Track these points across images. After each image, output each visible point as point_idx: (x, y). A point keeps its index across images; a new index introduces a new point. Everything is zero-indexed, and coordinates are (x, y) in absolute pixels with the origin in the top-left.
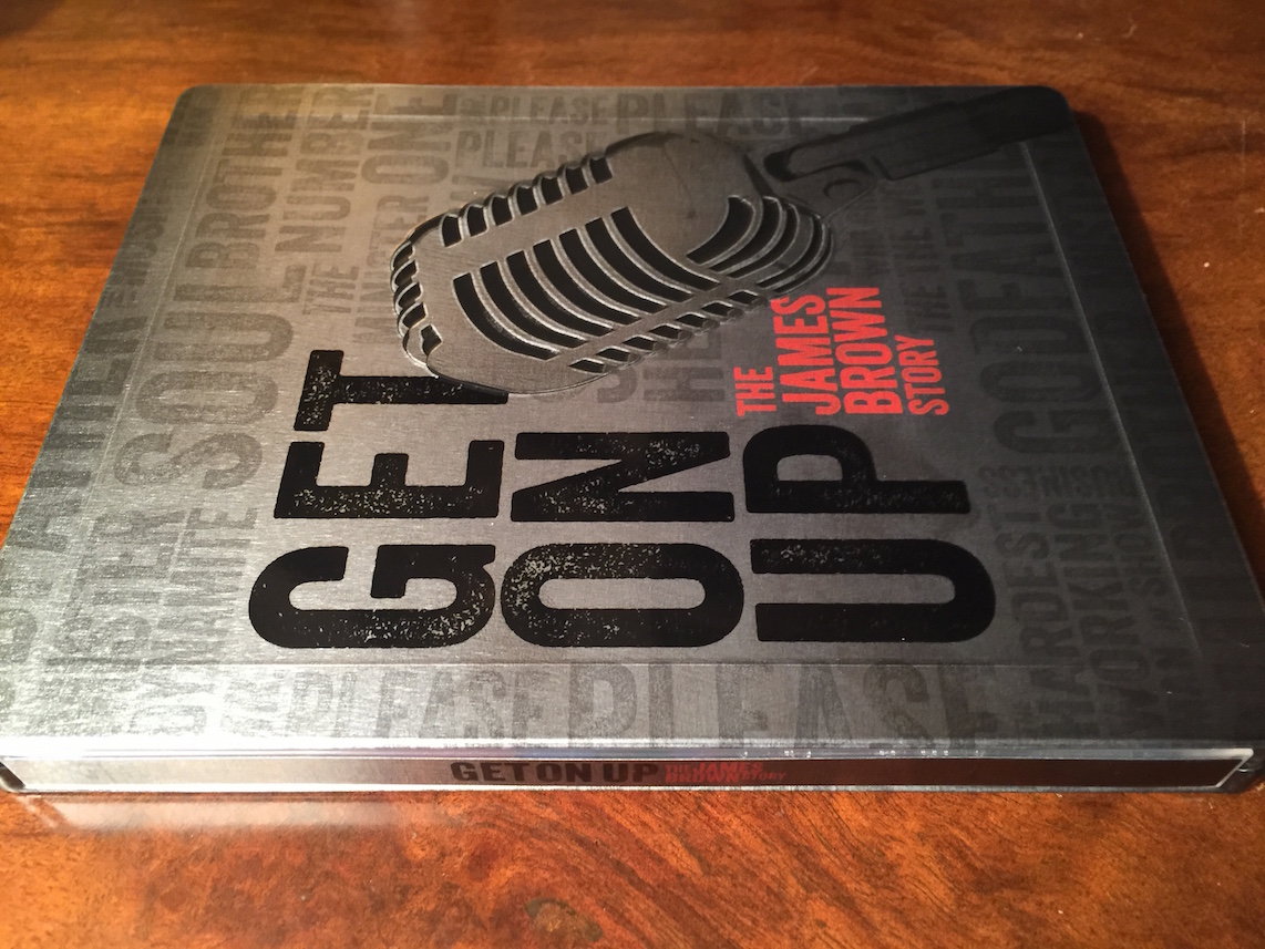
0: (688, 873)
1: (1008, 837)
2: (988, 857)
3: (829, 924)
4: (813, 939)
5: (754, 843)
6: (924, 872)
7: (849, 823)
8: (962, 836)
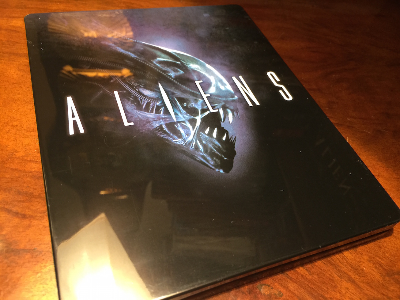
0: (305, 275)
1: (392, 260)
2: (388, 266)
3: (349, 288)
4: (345, 293)
5: (322, 265)
6: (372, 271)
7: (348, 257)
8: (380, 260)
